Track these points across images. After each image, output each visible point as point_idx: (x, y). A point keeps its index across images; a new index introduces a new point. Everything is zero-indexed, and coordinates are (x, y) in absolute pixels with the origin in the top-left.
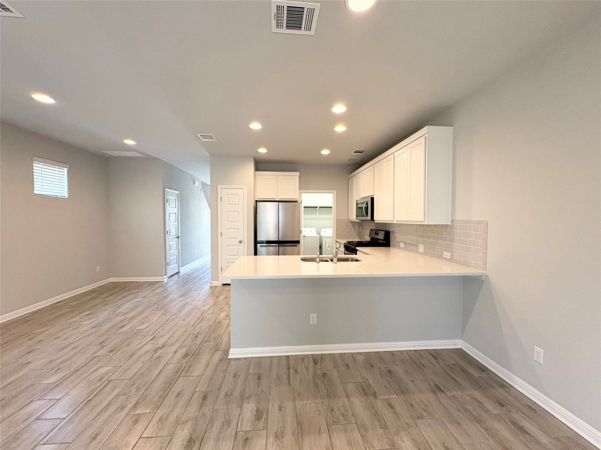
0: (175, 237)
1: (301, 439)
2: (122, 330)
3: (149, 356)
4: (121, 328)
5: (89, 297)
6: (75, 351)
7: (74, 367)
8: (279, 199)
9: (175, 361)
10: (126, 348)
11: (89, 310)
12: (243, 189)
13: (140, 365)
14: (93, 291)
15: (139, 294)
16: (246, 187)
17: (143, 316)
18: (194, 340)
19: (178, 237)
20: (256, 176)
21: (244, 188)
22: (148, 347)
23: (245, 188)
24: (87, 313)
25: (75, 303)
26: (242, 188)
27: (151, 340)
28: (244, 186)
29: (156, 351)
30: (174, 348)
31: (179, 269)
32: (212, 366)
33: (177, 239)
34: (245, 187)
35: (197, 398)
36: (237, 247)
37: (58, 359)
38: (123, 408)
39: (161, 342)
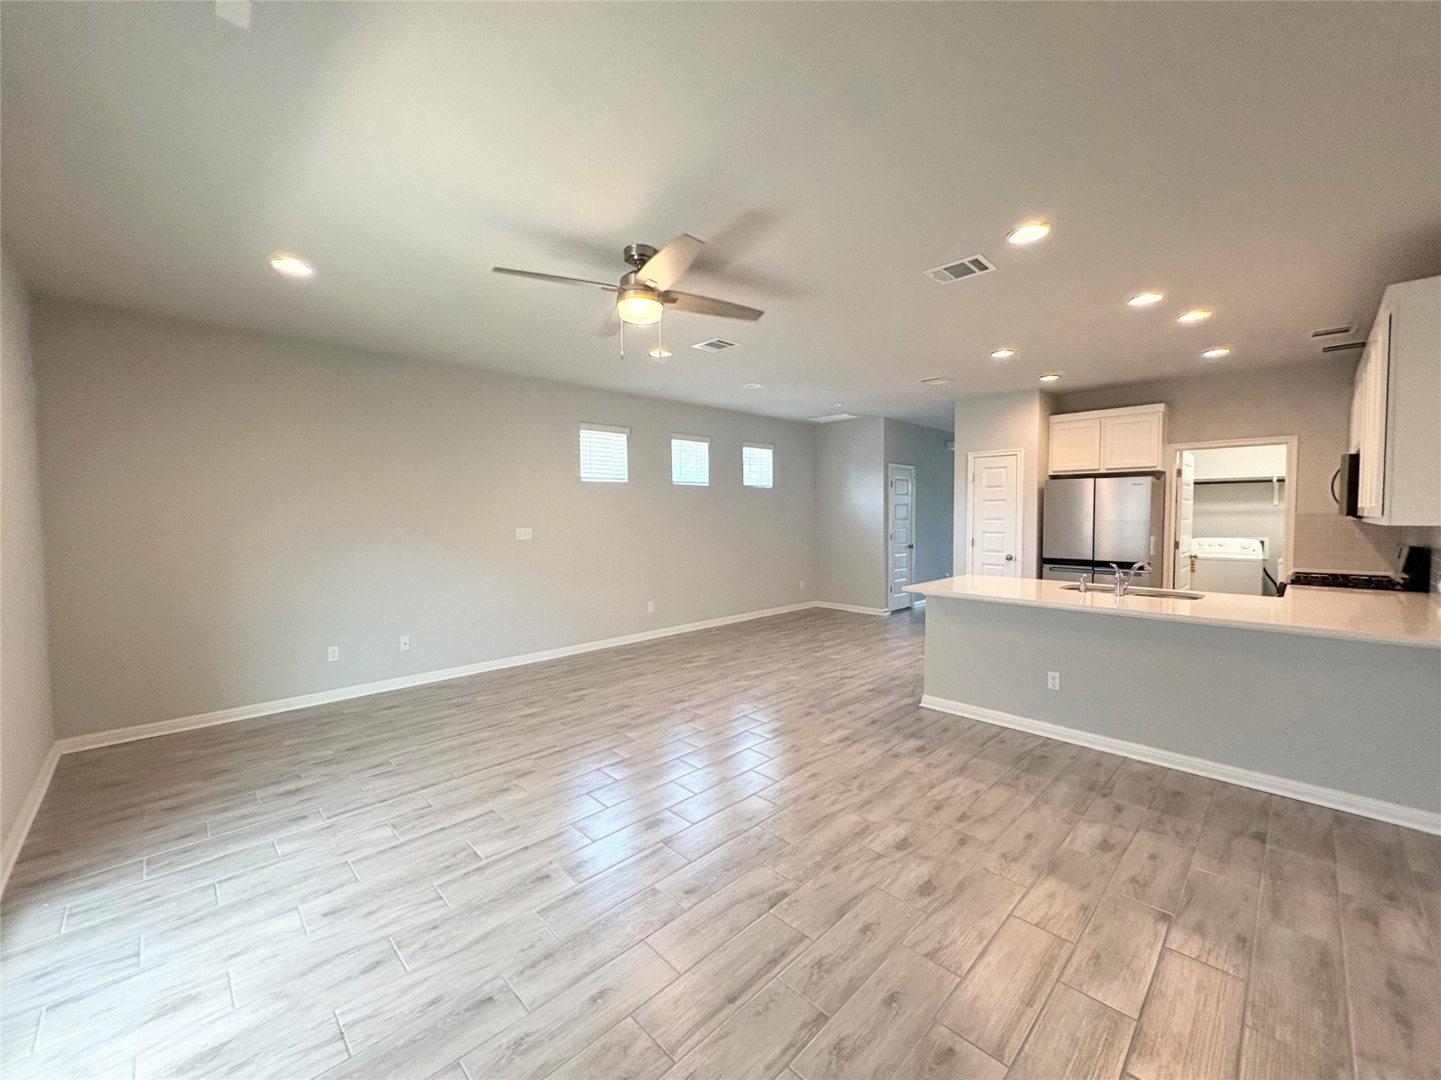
0: (906, 547)
1: (953, 776)
2: (815, 654)
3: (835, 680)
4: (816, 652)
5: (791, 618)
6: (771, 660)
7: (770, 670)
8: (1107, 469)
9: (859, 691)
10: (814, 669)
11: (787, 630)
12: (1016, 455)
13: (823, 684)
14: (796, 613)
15: (845, 625)
16: (1023, 452)
17: (840, 647)
18: (889, 681)
19: (911, 547)
20: (1051, 425)
21: (1018, 453)
22: (837, 674)
23: (1021, 455)
24: (786, 632)
25: (777, 621)
26: (1013, 455)
27: (841, 669)
28: (1018, 449)
29: (842, 679)
30: (863, 682)
31: (911, 602)
32: (895, 706)
33: (909, 550)
34: (1020, 451)
35: (867, 720)
36: (1001, 567)
37: (758, 661)
38: (801, 704)
39: (850, 673)
